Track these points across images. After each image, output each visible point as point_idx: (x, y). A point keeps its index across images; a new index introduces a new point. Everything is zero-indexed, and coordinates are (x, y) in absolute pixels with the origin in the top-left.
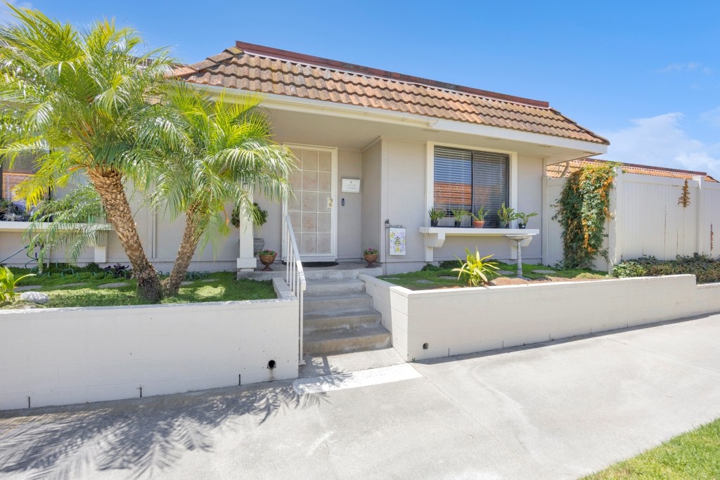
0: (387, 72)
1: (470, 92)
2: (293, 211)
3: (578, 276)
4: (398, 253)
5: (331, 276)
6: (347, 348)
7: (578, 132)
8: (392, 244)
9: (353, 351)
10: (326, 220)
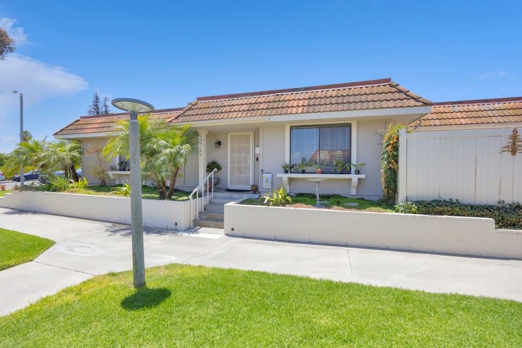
0: (262, 92)
1: (324, 88)
2: (232, 165)
3: (367, 209)
4: (268, 187)
5: (233, 196)
6: (212, 226)
7: (407, 99)
8: (264, 182)
9: (215, 227)
10: (248, 169)
